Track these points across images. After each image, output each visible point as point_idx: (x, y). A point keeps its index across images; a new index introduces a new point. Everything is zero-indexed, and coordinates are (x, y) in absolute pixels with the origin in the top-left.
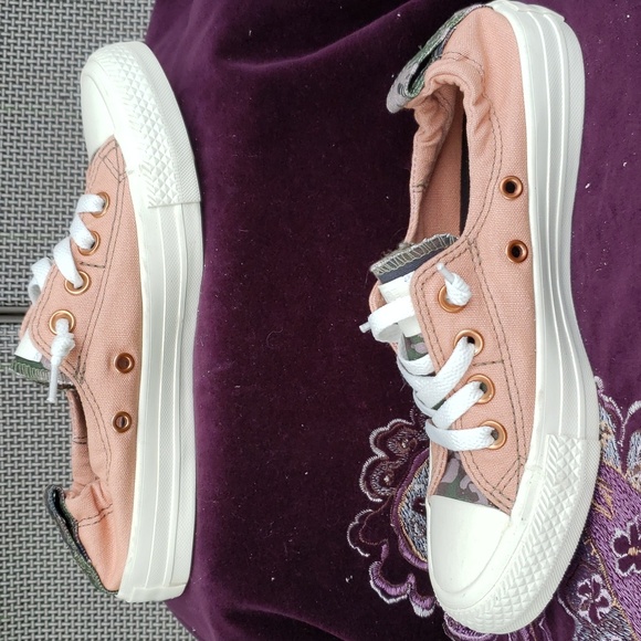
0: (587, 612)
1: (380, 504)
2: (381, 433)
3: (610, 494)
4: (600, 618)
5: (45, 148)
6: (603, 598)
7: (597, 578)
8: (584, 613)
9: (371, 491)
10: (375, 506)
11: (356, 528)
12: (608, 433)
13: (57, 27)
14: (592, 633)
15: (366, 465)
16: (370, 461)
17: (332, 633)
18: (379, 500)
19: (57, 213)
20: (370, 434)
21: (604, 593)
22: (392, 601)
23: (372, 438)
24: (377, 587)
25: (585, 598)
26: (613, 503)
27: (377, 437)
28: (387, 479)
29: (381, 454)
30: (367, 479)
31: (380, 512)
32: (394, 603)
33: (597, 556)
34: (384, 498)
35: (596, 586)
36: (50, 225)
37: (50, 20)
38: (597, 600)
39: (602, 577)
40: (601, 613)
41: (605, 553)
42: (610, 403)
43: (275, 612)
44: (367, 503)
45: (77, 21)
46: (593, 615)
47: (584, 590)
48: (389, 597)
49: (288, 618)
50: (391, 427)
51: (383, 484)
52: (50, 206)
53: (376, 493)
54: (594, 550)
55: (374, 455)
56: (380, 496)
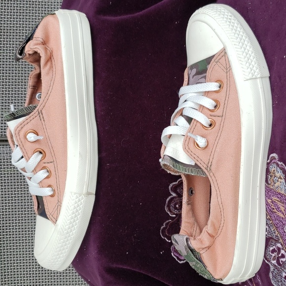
0: (275, 261)
1: (175, 217)
2: (174, 185)
3: (283, 206)
4: (281, 263)
5: (13, 65)
6: (282, 254)
7: (279, 245)
8: (274, 262)
9: (171, 211)
10: (172, 218)
11: (164, 229)
12: (281, 179)
13: (17, 10)
14: (278, 271)
15: (168, 200)
16: (170, 198)
17: (155, 278)
18: (174, 216)
19: (18, 94)
20: (169, 185)
21: (283, 252)
22: (182, 262)
23: (170, 187)
24: (175, 256)
25: (274, 255)
26: (284, 210)
27: (172, 187)
28: (177, 206)
29: (174, 195)
30: (169, 206)
31: (175, 221)
32: (183, 263)
33: (278, 235)
34: (176, 214)
35: (279, 249)
36: (15, 100)
37: (14, 7)
38: (280, 255)
39: (281, 244)
40: (282, 261)
41: (282, 233)
42: (282, 165)
43: (129, 268)
44: (169, 217)
45: (27, 7)
46: (278, 262)
47: (273, 251)
48: (181, 260)
49: (135, 271)
50: (179, 182)
51: (176, 208)
52: (15, 91)
53: (173, 212)
54: (277, 233)
55: (171, 195)
56: (174, 214)
